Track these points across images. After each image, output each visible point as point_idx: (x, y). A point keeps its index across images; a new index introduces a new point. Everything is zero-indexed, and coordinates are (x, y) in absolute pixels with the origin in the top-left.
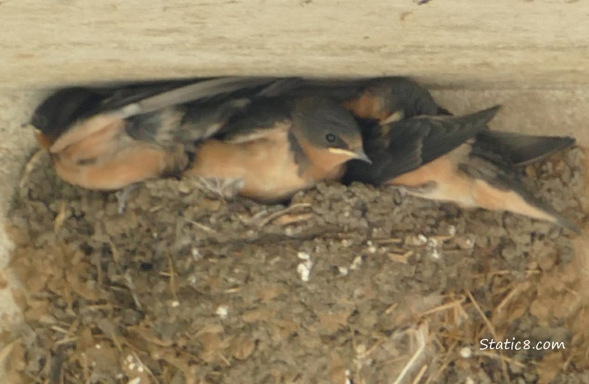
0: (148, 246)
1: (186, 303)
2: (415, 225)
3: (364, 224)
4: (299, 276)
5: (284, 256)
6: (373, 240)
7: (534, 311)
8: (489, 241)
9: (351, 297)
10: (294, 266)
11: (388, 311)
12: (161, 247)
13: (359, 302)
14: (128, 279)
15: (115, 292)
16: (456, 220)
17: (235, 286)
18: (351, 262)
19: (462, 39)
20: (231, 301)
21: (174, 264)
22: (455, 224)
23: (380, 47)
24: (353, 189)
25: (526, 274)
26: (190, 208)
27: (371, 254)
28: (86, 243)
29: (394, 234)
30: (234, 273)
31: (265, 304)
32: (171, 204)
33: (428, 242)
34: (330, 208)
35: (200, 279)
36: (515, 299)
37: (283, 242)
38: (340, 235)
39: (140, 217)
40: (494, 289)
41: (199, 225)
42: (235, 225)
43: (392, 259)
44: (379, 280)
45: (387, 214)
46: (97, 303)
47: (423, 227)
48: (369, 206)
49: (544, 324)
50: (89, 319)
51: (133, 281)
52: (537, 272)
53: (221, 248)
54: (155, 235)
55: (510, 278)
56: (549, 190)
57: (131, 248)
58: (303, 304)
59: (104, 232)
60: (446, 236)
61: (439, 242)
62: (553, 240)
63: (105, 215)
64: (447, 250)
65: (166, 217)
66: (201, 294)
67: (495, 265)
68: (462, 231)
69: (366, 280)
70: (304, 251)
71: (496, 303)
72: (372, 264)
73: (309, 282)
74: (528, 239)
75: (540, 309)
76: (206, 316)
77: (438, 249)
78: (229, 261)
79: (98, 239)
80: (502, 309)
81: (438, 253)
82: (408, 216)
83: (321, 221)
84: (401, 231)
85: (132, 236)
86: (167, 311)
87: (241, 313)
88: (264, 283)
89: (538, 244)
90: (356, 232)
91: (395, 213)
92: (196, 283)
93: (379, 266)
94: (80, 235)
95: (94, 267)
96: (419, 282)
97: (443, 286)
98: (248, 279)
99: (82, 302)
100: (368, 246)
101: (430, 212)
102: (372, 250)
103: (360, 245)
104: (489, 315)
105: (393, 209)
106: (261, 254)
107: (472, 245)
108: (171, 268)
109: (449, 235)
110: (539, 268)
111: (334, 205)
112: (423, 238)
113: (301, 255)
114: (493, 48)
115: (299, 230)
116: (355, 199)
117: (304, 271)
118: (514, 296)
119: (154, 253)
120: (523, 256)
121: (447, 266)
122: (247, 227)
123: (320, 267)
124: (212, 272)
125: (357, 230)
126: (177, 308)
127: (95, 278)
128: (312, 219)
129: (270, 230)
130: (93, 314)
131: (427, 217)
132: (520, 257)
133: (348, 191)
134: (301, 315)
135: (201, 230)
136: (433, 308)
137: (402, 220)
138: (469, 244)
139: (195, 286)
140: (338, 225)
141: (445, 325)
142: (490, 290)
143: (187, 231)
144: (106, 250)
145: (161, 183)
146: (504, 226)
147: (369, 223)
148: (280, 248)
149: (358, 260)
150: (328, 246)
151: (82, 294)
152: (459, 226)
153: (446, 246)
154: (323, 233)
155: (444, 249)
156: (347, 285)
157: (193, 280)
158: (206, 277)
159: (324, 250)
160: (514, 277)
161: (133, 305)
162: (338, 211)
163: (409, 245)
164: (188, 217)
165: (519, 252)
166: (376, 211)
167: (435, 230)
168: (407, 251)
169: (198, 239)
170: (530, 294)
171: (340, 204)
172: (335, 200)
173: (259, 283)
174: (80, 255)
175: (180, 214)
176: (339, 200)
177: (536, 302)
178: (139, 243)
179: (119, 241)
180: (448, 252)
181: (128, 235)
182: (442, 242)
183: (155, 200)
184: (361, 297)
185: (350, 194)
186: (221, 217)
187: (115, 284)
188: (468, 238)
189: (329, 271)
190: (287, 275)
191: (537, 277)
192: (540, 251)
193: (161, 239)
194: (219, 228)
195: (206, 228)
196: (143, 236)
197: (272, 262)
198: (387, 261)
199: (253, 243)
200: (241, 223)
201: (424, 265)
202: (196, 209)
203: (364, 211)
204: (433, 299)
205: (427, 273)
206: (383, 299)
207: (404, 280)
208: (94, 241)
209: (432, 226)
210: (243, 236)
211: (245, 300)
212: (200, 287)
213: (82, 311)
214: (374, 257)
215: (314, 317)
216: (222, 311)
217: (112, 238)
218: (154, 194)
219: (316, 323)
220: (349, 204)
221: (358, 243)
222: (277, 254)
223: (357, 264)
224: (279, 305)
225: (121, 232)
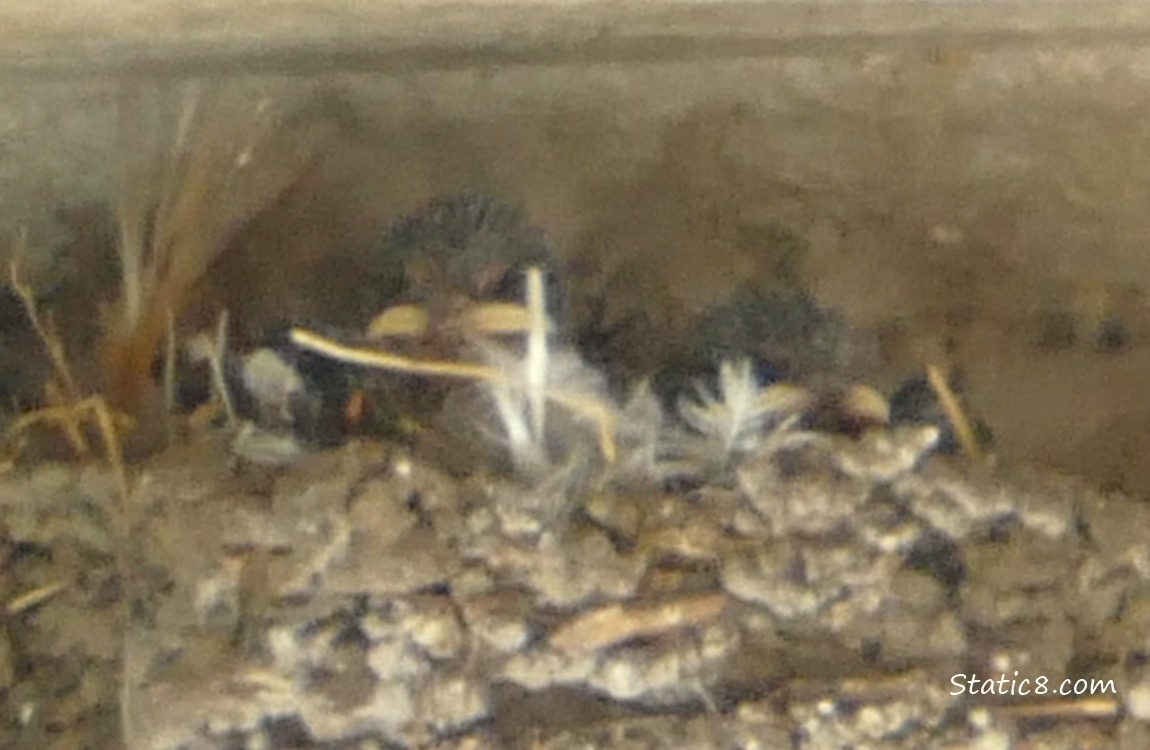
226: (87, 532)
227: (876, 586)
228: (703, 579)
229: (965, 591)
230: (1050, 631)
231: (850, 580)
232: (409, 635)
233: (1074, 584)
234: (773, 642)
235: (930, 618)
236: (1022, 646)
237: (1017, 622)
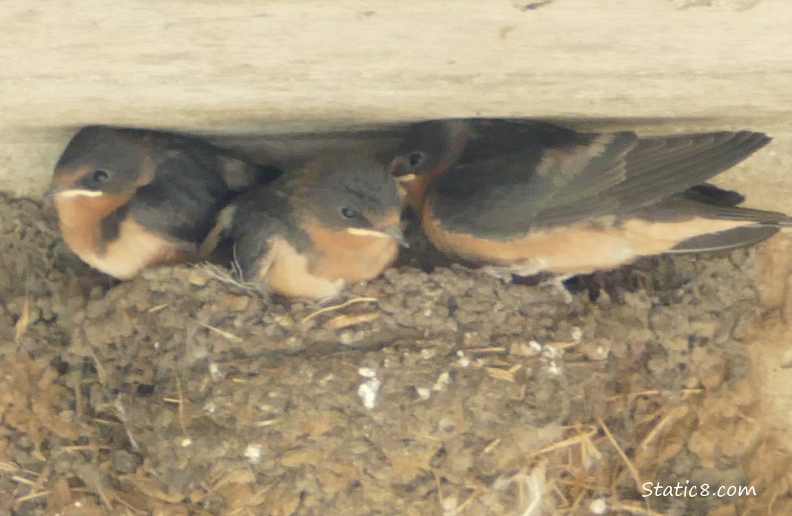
0: (147, 362)
1: (201, 441)
2: (524, 327)
3: (452, 326)
4: (360, 401)
5: (339, 373)
6: (464, 348)
7: (695, 447)
8: (629, 347)
9: (435, 429)
10: (354, 387)
11: (487, 450)
12: (165, 363)
13: (446, 436)
14: (120, 408)
15: (101, 426)
16: (581, 319)
17: (271, 416)
18: (435, 380)
19: (588, 63)
20: (264, 438)
21: (183, 387)
22: (581, 325)
23: (472, 77)
24: (437, 278)
25: (682, 395)
26: (205, 307)
27: (462, 369)
28: (60, 358)
29: (494, 339)
30: (269, 399)
31: (314, 442)
32: (180, 302)
33: (543, 351)
34: (404, 305)
35: (221, 407)
36: (668, 430)
37: (337, 354)
38: (418, 342)
39: (135, 321)
40: (637, 417)
41: (218, 331)
42: (270, 330)
43: (491, 375)
44: (474, 405)
45: (485, 312)
46: (76, 443)
47: (536, 329)
48: (459, 301)
49: (709, 465)
50: (65, 465)
51: (127, 410)
52: (698, 391)
53: (251, 362)
54: (157, 345)
55: (659, 400)
56: (714, 276)
57: (123, 364)
58: (366, 440)
59: (85, 342)
60: (569, 342)
61: (558, 351)
62: (719, 346)
63: (86, 318)
64: (571, 361)
65: (172, 320)
66: (223, 428)
67: (638, 382)
68: (591, 335)
69: (456, 406)
70: (367, 366)
71: (640, 437)
72: (464, 382)
73: (375, 410)
74: (684, 344)
75: (702, 444)
76: (230, 459)
77: (557, 360)
78: (261, 381)
79: (77, 351)
80: (649, 445)
81: (557, 366)
82: (513, 315)
83: (391, 322)
84: (505, 335)
85: (125, 347)
86: (174, 453)
87: (279, 455)
88: (312, 412)
89: (699, 352)
90: (441, 339)
91: (496, 310)
92: (216, 411)
93: (475, 386)
94: (51, 348)
95: (72, 391)
96: (532, 407)
97: (565, 413)
98: (288, 406)
99: (54, 441)
100: (459, 358)
101: (544, 308)
102: (465, 363)
103: (446, 357)
104: (630, 453)
105: (493, 305)
106: (307, 372)
107: (605, 355)
108: (180, 393)
109: (572, 341)
110: (701, 386)
111: (410, 300)
112: (535, 346)
113: (364, 372)
114: (632, 76)
115: (361, 335)
116: (440, 292)
117: (368, 394)
118: (665, 427)
119: (155, 371)
120: (678, 370)
121: (571, 384)
122: (286, 333)
123: (391, 388)
124: (238, 396)
125: (442, 334)
126: (189, 447)
127: (73, 406)
128: (378, 320)
129: (320, 336)
130: (70, 458)
131: (542, 316)
132: (674, 370)
133: (430, 281)
134: (363, 456)
135: (222, 338)
136: (551, 444)
137: (506, 321)
138: (600, 352)
139: (214, 416)
140: (414, 328)
141: (568, 468)
142: (632, 417)
143: (202, 339)
144: (88, 368)
145: (165, 271)
146: (651, 327)
147: (459, 325)
148: (334, 360)
149: (445, 377)
150: (402, 359)
151: (55, 430)
152: (587, 328)
153: (568, 356)
154: (394, 341)
155: (566, 361)
156: (429, 413)
157: (211, 408)
158: (229, 404)
159: (396, 364)
160: (666, 400)
161: (126, 445)
162: (416, 309)
163: (516, 356)
164: (203, 320)
165: (671, 365)
166: (468, 308)
167: (553, 334)
168: (513, 364)
169: (217, 350)
170: (688, 423)
171: (418, 298)
172: (411, 293)
173: (304, 411)
174: (51, 374)
175: (192, 316)
176: (417, 293)
177: (696, 434)
178: (135, 357)
179: (105, 355)
180: (570, 365)
181: (118, 345)
182: (563, 352)
183: (156, 296)
184: (449, 429)
185: (432, 285)
186: (250, 319)
187: (101, 415)
188: (599, 344)
189: (402, 395)
190: (343, 400)
191: (698, 399)
192: (702, 363)
193: (166, 351)
194: (247, 335)
195: (228, 335)
196: (139, 347)
197: (323, 382)
198: (485, 379)
199: (295, 355)
200: (279, 327)
201: (538, 383)
202: (214, 308)
203: (452, 308)
204: (551, 431)
205: (543, 395)
206: (479, 433)
207: (509, 405)
208: (71, 355)
209: (548, 329)
210: (281, 346)
211: (286, 436)
212: (221, 418)
213: (55, 454)
214: (467, 373)
215: (383, 458)
216: (253, 452)
217: (96, 350)
218: (154, 287)
219: (387, 468)
220: (431, 298)
221: (445, 354)
222: (329, 370)
223: (443, 383)
224: (334, 443)
225: (109, 342)
226: (176, 289)
227: (430, 308)
228: (375, 307)
229: (457, 312)
230: (485, 325)
231: (421, 305)
232: (277, 323)
233: (492, 310)
234: (395, 327)
235: (445, 319)
236: (476, 331)
237: (474, 322)
